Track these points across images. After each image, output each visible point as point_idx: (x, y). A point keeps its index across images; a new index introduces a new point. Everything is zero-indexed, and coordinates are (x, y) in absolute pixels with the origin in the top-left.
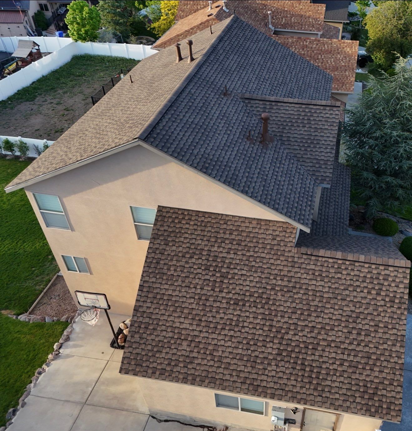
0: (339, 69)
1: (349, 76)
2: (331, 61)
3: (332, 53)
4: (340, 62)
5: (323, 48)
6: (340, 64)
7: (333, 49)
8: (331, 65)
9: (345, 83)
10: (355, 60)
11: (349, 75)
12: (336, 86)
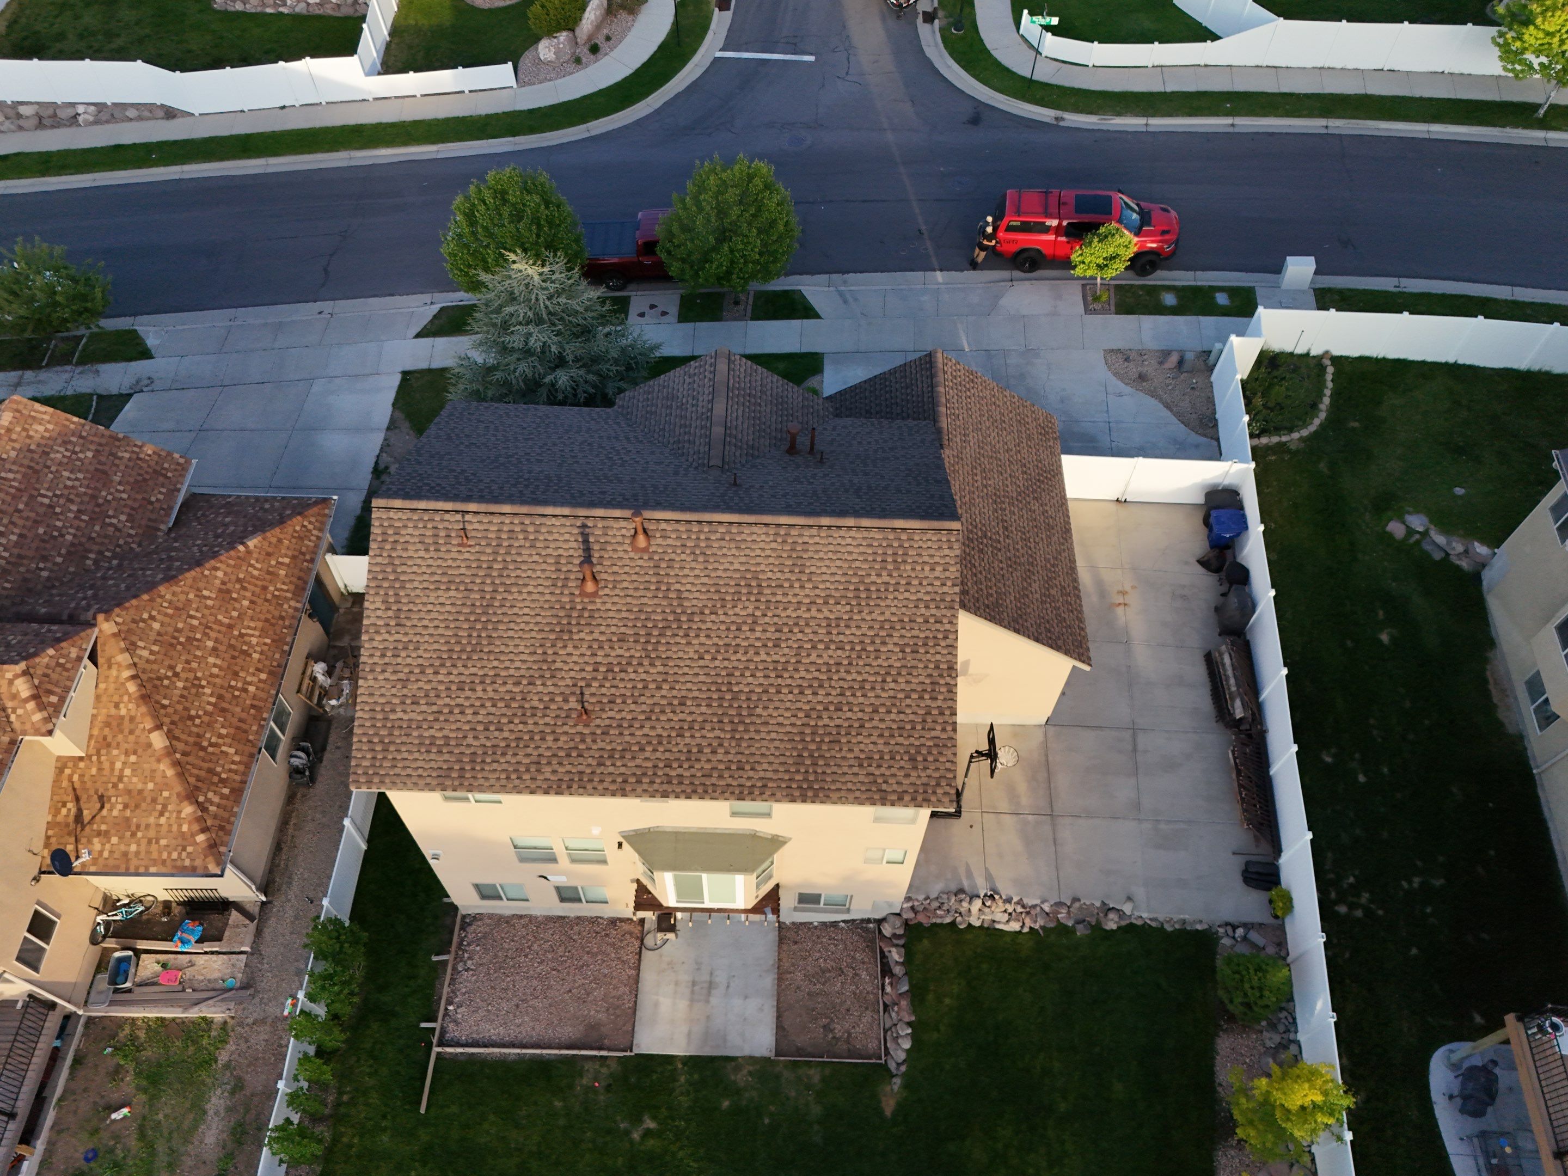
0: (106, 468)
1: (137, 453)
2: (69, 479)
3: (38, 467)
4: (79, 459)
5: (16, 484)
6: (87, 461)
7: (26, 462)
8: (86, 482)
9: (158, 468)
10: (83, 426)
11: (133, 452)
12: (164, 490)
